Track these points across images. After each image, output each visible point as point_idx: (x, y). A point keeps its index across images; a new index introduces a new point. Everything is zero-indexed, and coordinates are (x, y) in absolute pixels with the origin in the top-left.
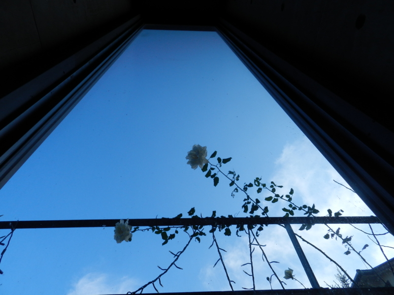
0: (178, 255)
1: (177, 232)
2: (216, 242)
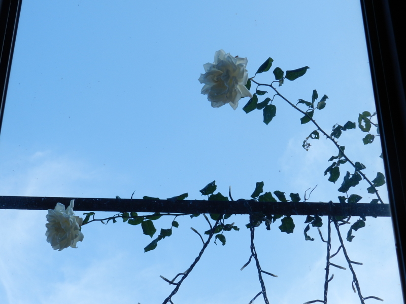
0: (176, 281)
1: (175, 224)
2: (256, 258)
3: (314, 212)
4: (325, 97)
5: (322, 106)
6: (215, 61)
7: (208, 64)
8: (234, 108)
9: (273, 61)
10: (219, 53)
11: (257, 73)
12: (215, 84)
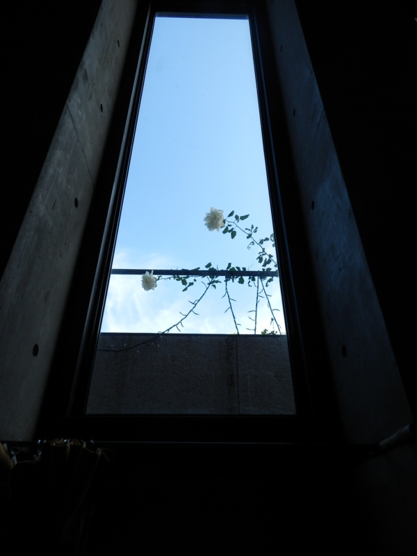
0: (195, 303)
1: (195, 280)
2: (228, 294)
3: (252, 275)
4: (257, 228)
5: (255, 231)
6: (210, 212)
8: (219, 231)
10: (212, 208)
12: (210, 221)
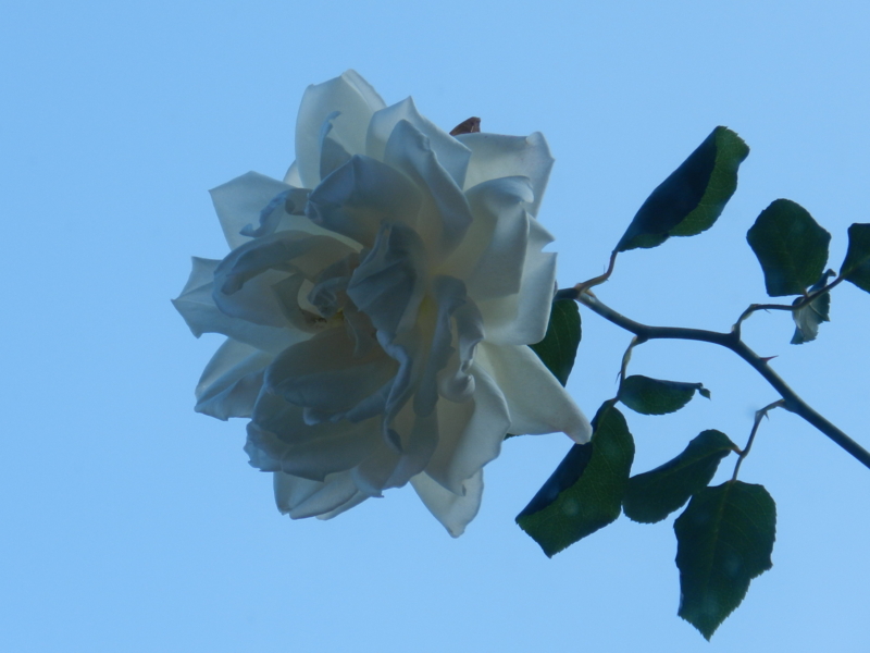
6: (301, 163)
7: (252, 181)
8: (454, 516)
9: (742, 151)
10: (334, 98)
11: (627, 243)
12: (305, 336)
